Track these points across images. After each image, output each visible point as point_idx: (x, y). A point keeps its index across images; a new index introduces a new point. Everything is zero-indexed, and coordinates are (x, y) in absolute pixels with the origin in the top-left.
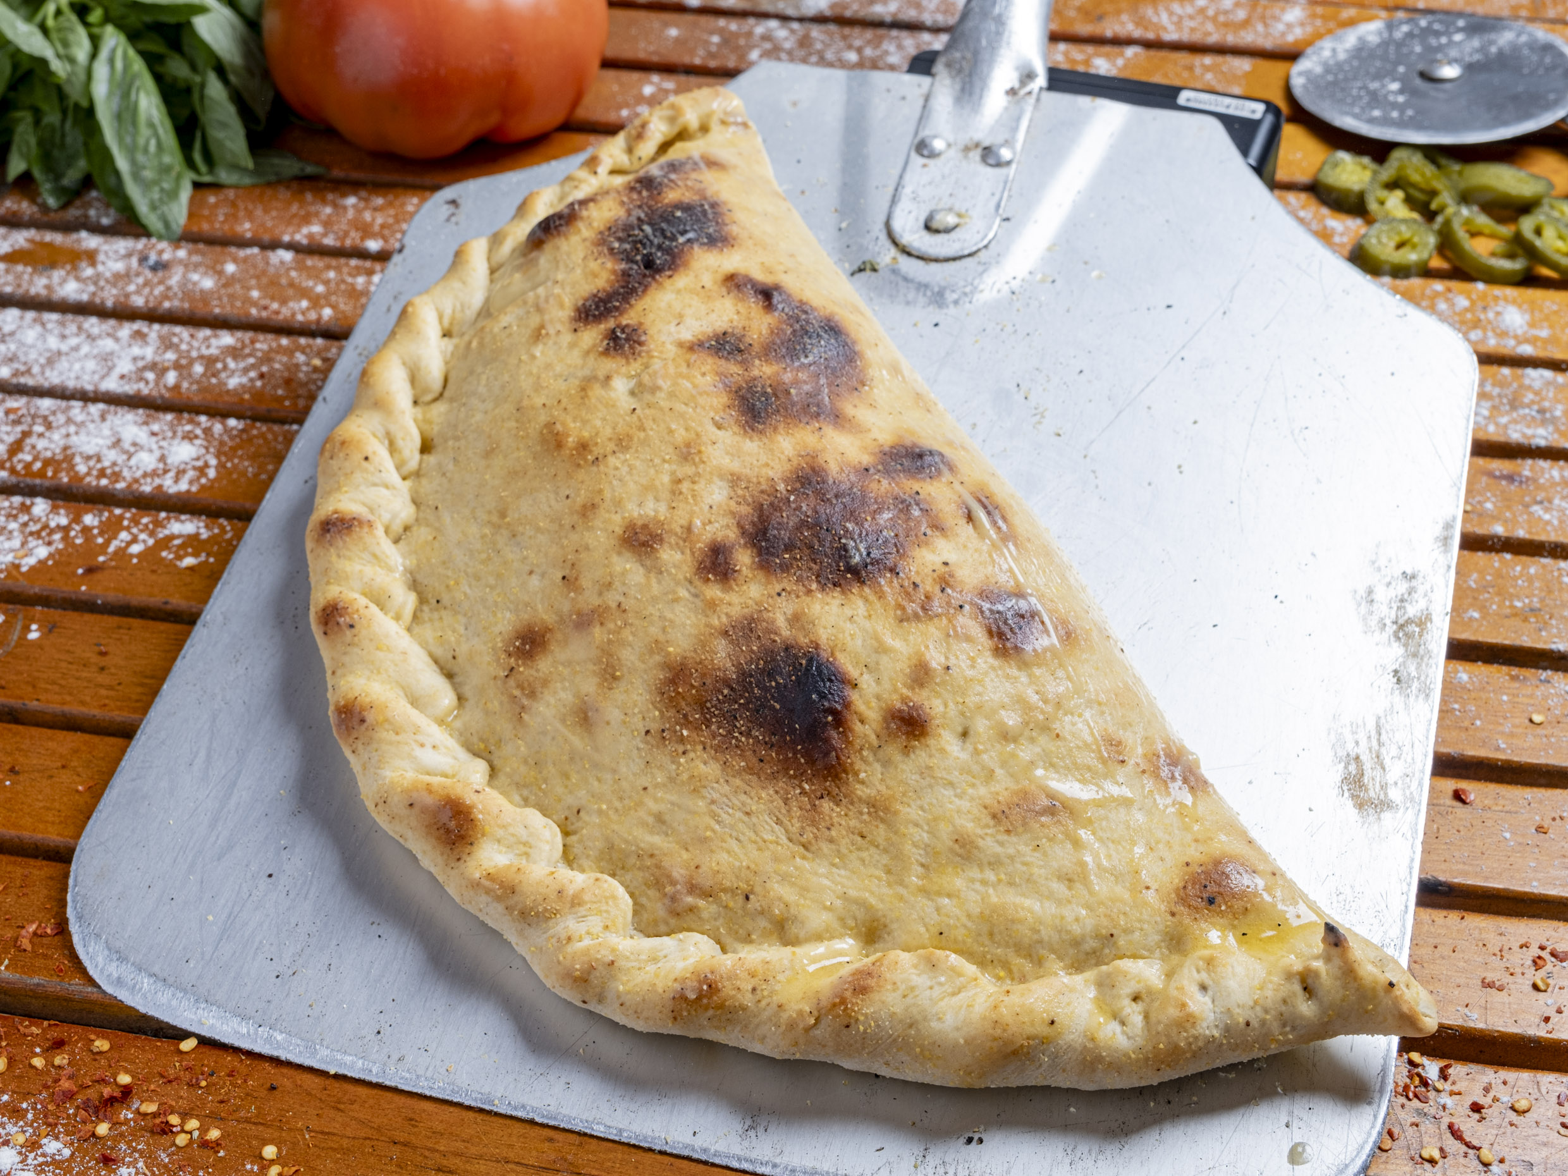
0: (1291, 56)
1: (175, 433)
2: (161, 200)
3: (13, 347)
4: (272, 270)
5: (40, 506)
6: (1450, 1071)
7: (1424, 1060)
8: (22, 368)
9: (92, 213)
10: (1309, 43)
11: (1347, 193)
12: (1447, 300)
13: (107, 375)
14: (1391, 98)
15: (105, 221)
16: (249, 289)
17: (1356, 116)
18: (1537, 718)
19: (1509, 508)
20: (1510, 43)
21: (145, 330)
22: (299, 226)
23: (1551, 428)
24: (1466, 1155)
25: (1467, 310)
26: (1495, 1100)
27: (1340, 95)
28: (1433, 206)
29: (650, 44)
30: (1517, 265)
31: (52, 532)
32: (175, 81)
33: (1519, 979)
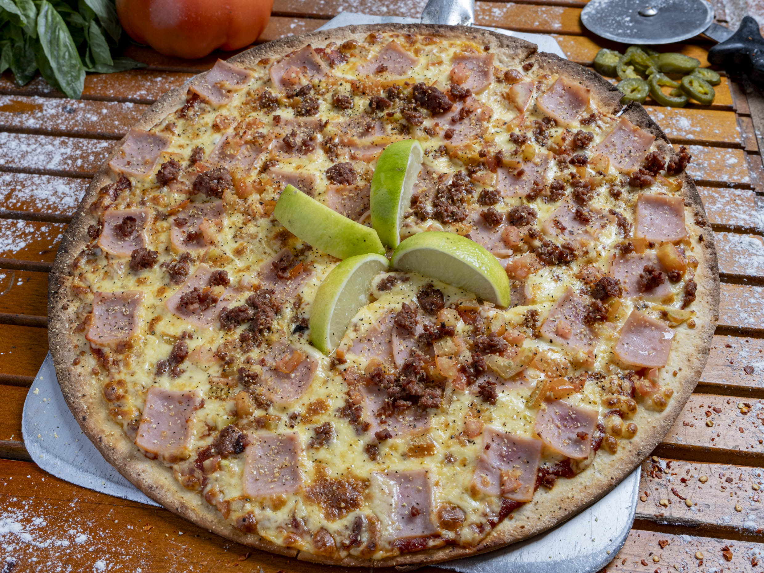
0: (582, 6)
1: (82, 188)
2: (71, 80)
3: (5, 150)
5: (21, 224)
6: (671, 464)
7: (659, 460)
8: (10, 160)
9: (40, 87)
11: (609, 67)
12: (655, 115)
13: (50, 162)
14: (627, 24)
15: (46, 91)
16: (114, 121)
17: (611, 33)
22: (136, 92)
23: (703, 172)
24: (680, 502)
25: (663, 119)
26: (692, 477)
27: (603, 23)
28: (647, 73)
29: (293, 5)
30: (682, 100)
31: (27, 235)
32: (76, 25)
33: (700, 421)
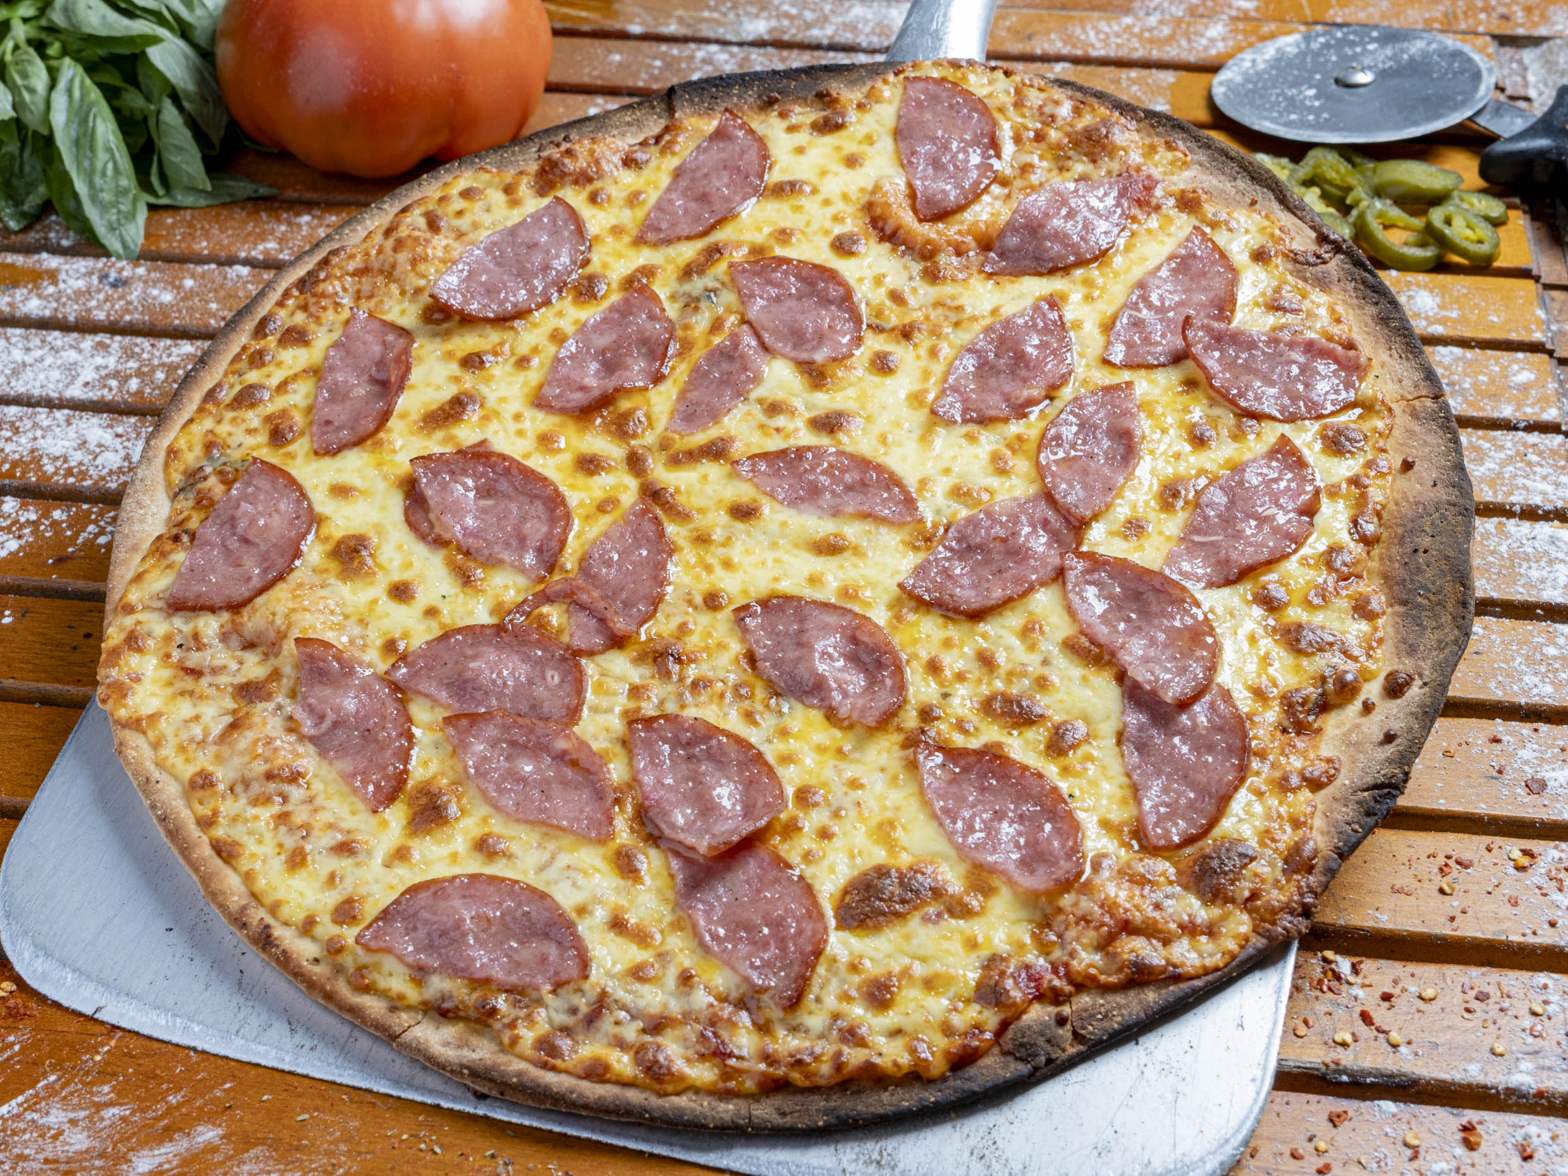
0: (1213, 68)
1: (138, 434)
2: (118, 220)
4: (230, 284)
5: (10, 504)
6: (1362, 966)
7: (1338, 958)
9: (52, 235)
10: (1231, 56)
13: (71, 383)
14: (1308, 103)
15: (65, 243)
16: (207, 302)
17: (1273, 120)
20: (1422, 50)
22: (255, 244)
24: (1376, 1039)
26: (1404, 990)
28: (1348, 201)
29: (595, 68)
30: (1429, 253)
31: (22, 526)
32: (132, 114)
33: (1426, 885)
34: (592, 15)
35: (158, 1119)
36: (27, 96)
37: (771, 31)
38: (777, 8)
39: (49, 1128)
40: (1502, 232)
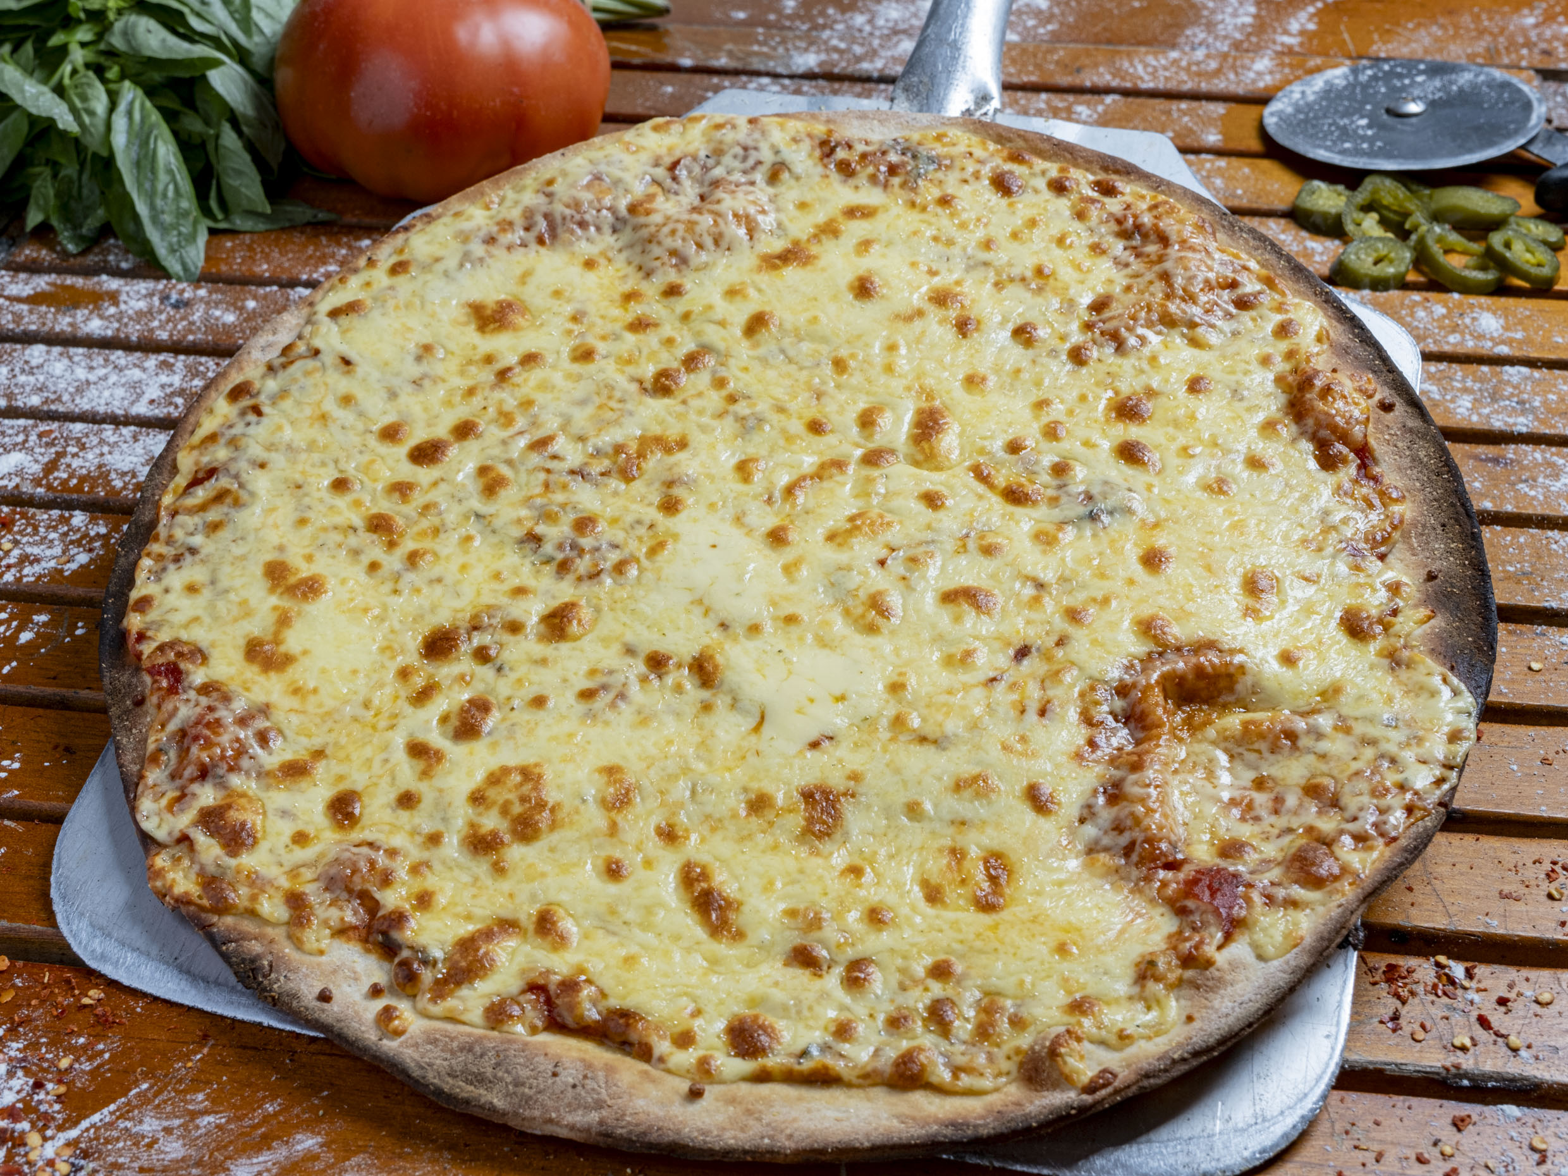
0: (1262, 100)
2: (179, 242)
3: (42, 378)
5: (79, 519)
6: (1476, 970)
7: (1451, 963)
8: (53, 397)
9: (111, 258)
10: (1279, 88)
11: (1325, 215)
12: (1425, 308)
13: (137, 400)
14: (1361, 132)
15: (124, 265)
17: (1327, 149)
18: (1536, 666)
19: (1496, 486)
20: (1471, 82)
21: (172, 360)
22: (317, 267)
23: (1531, 417)
24: (1495, 1043)
25: (1444, 317)
26: (1520, 994)
27: (1311, 131)
28: (1407, 226)
29: (647, 100)
30: (1490, 276)
31: (92, 540)
32: (190, 136)
33: (1534, 891)
34: (642, 49)
35: (255, 1127)
36: (87, 119)
37: (820, 64)
38: (826, 42)
39: (143, 1137)
40: (1561, 256)
